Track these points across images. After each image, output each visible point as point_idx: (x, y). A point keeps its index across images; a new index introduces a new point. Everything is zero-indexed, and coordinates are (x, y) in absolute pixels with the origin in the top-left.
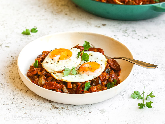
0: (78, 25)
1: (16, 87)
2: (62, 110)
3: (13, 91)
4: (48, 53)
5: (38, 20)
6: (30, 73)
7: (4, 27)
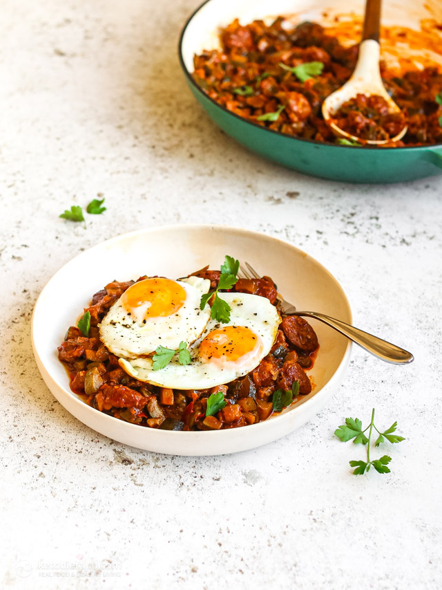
0: (221, 193)
1: (26, 390)
2: (141, 467)
3: (15, 403)
4: (120, 290)
5: (112, 174)
6: (65, 352)
7: (16, 194)
